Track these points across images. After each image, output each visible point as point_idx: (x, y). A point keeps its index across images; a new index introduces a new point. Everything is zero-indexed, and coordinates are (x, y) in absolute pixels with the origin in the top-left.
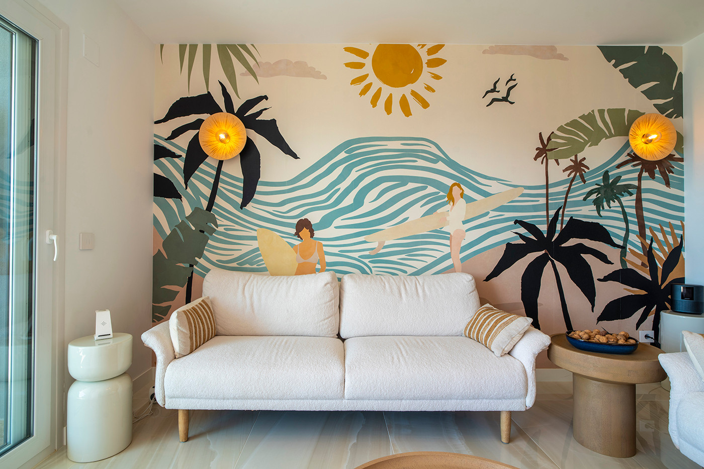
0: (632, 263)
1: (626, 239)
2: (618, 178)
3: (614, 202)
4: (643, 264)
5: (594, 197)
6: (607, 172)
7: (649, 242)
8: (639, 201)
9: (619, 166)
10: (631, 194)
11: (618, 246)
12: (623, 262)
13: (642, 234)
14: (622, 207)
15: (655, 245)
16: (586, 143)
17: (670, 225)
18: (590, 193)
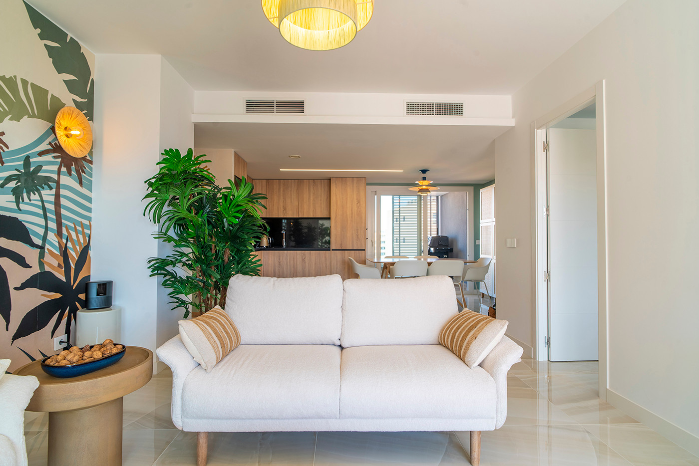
0: (50, 265)
1: (44, 238)
2: (39, 168)
3: (35, 194)
4: (59, 265)
5: (13, 184)
6: (28, 158)
7: (64, 241)
8: (58, 196)
9: (41, 154)
10: (51, 188)
11: (37, 246)
12: (41, 264)
13: (59, 234)
14: (42, 201)
15: (69, 245)
16: (5, 114)
17: (82, 225)
18: (9, 179)
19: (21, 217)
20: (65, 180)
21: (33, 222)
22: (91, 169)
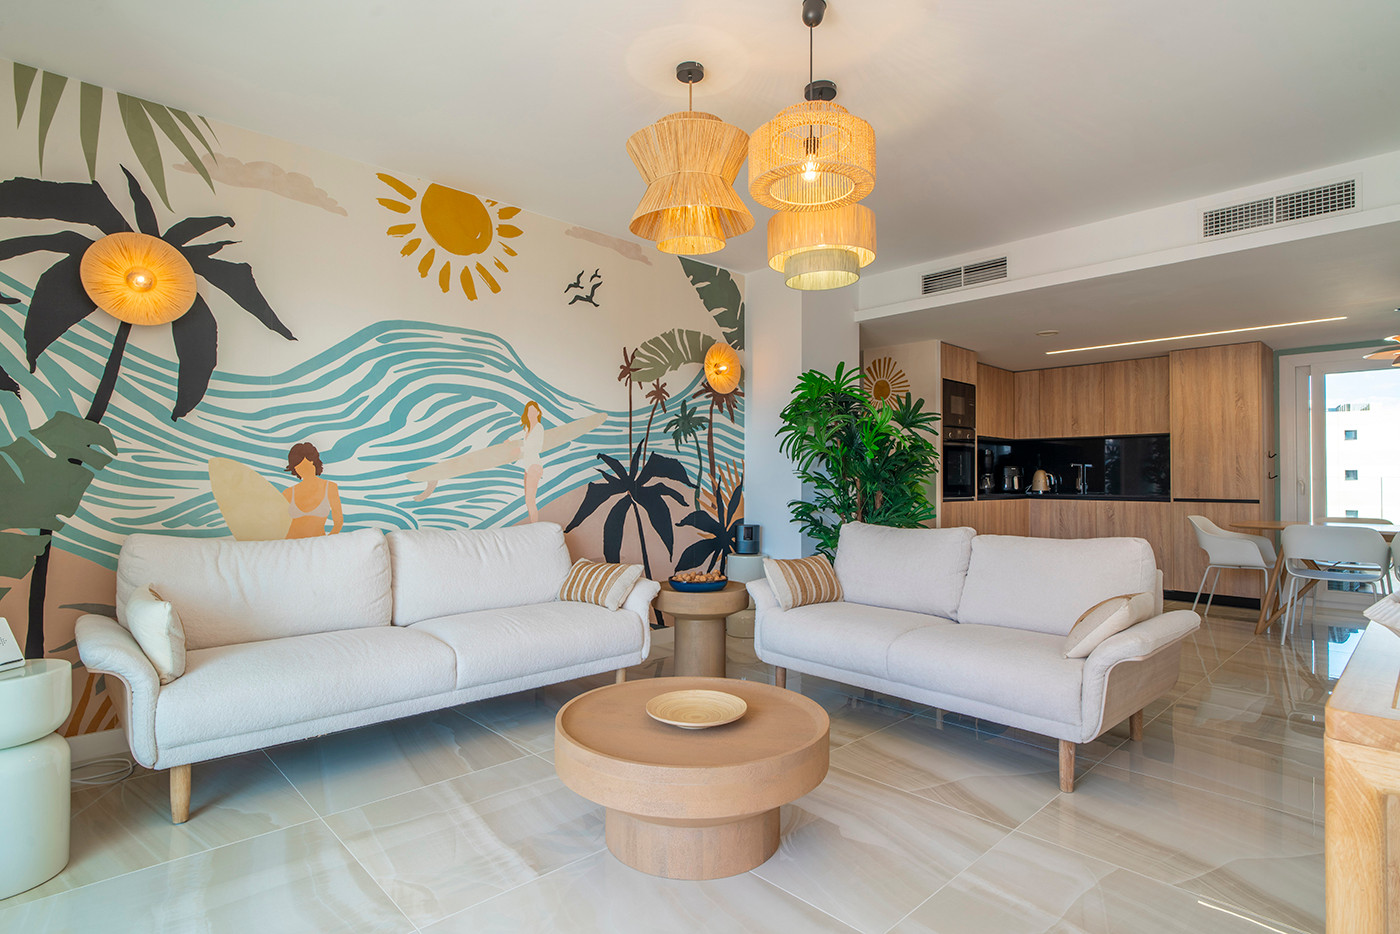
0: (705, 505)
1: (699, 478)
2: (694, 410)
3: (690, 436)
4: (713, 505)
5: (673, 429)
6: (684, 401)
7: (717, 481)
8: (710, 435)
9: (695, 396)
10: (704, 428)
11: (693, 486)
12: (697, 503)
13: (713, 474)
14: (697, 442)
15: (722, 485)
16: (667, 366)
17: (734, 464)
18: (670, 425)
19: (680, 458)
20: (718, 418)
21: (690, 464)
22: (743, 401)
